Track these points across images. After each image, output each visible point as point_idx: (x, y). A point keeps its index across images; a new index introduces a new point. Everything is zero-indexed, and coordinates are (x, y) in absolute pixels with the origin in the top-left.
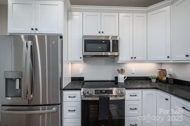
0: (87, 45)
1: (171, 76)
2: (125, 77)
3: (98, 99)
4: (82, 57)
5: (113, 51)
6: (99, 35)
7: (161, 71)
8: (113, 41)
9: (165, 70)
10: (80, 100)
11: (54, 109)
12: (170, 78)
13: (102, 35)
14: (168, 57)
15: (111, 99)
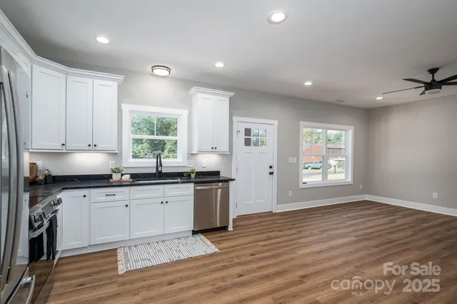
1: (50, 172)
9: (35, 164)
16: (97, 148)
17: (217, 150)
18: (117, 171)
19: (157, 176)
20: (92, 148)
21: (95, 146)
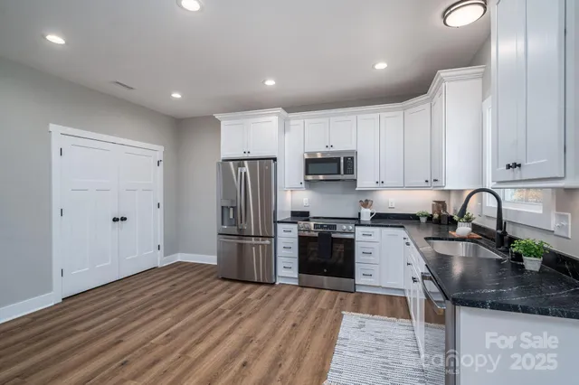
0: (310, 165)
2: (372, 214)
3: (317, 234)
4: (303, 181)
5: (345, 173)
6: (327, 150)
8: (345, 159)
10: (297, 236)
11: (267, 242)
12: (443, 215)
13: (332, 149)
15: (333, 235)
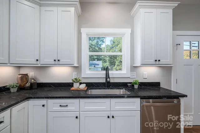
1: (35, 80)
7: (23, 77)
9: (27, 75)
12: (34, 83)
14: (37, 60)
16: (60, 63)
17: (160, 63)
18: (76, 80)
19: (106, 85)
20: (57, 62)
21: (59, 60)
